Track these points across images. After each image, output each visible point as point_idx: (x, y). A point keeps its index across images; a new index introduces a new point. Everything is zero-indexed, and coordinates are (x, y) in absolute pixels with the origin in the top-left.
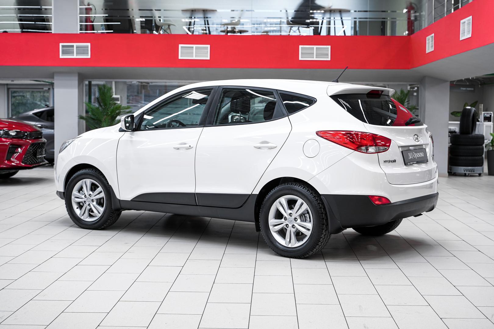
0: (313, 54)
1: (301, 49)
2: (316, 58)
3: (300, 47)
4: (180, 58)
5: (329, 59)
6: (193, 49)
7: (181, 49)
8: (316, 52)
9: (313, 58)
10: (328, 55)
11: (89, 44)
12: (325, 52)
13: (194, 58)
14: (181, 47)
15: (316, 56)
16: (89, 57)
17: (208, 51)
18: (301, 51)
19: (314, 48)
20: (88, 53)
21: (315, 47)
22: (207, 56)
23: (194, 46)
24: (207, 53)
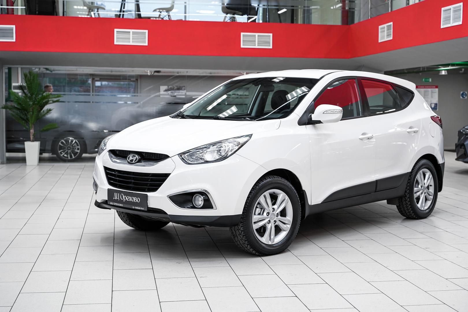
0: (255, 41)
1: (243, 36)
2: (258, 46)
3: (242, 34)
4: (116, 43)
5: (271, 47)
6: (130, 34)
7: (117, 34)
8: (258, 40)
9: (255, 45)
10: (269, 43)
11: (14, 27)
12: (268, 40)
13: (131, 43)
14: (117, 32)
15: (258, 43)
16: (14, 40)
17: (145, 37)
18: (243, 38)
19: (255, 35)
20: (13, 37)
21: (257, 34)
22: (145, 42)
23: (131, 31)
24: (145, 38)
